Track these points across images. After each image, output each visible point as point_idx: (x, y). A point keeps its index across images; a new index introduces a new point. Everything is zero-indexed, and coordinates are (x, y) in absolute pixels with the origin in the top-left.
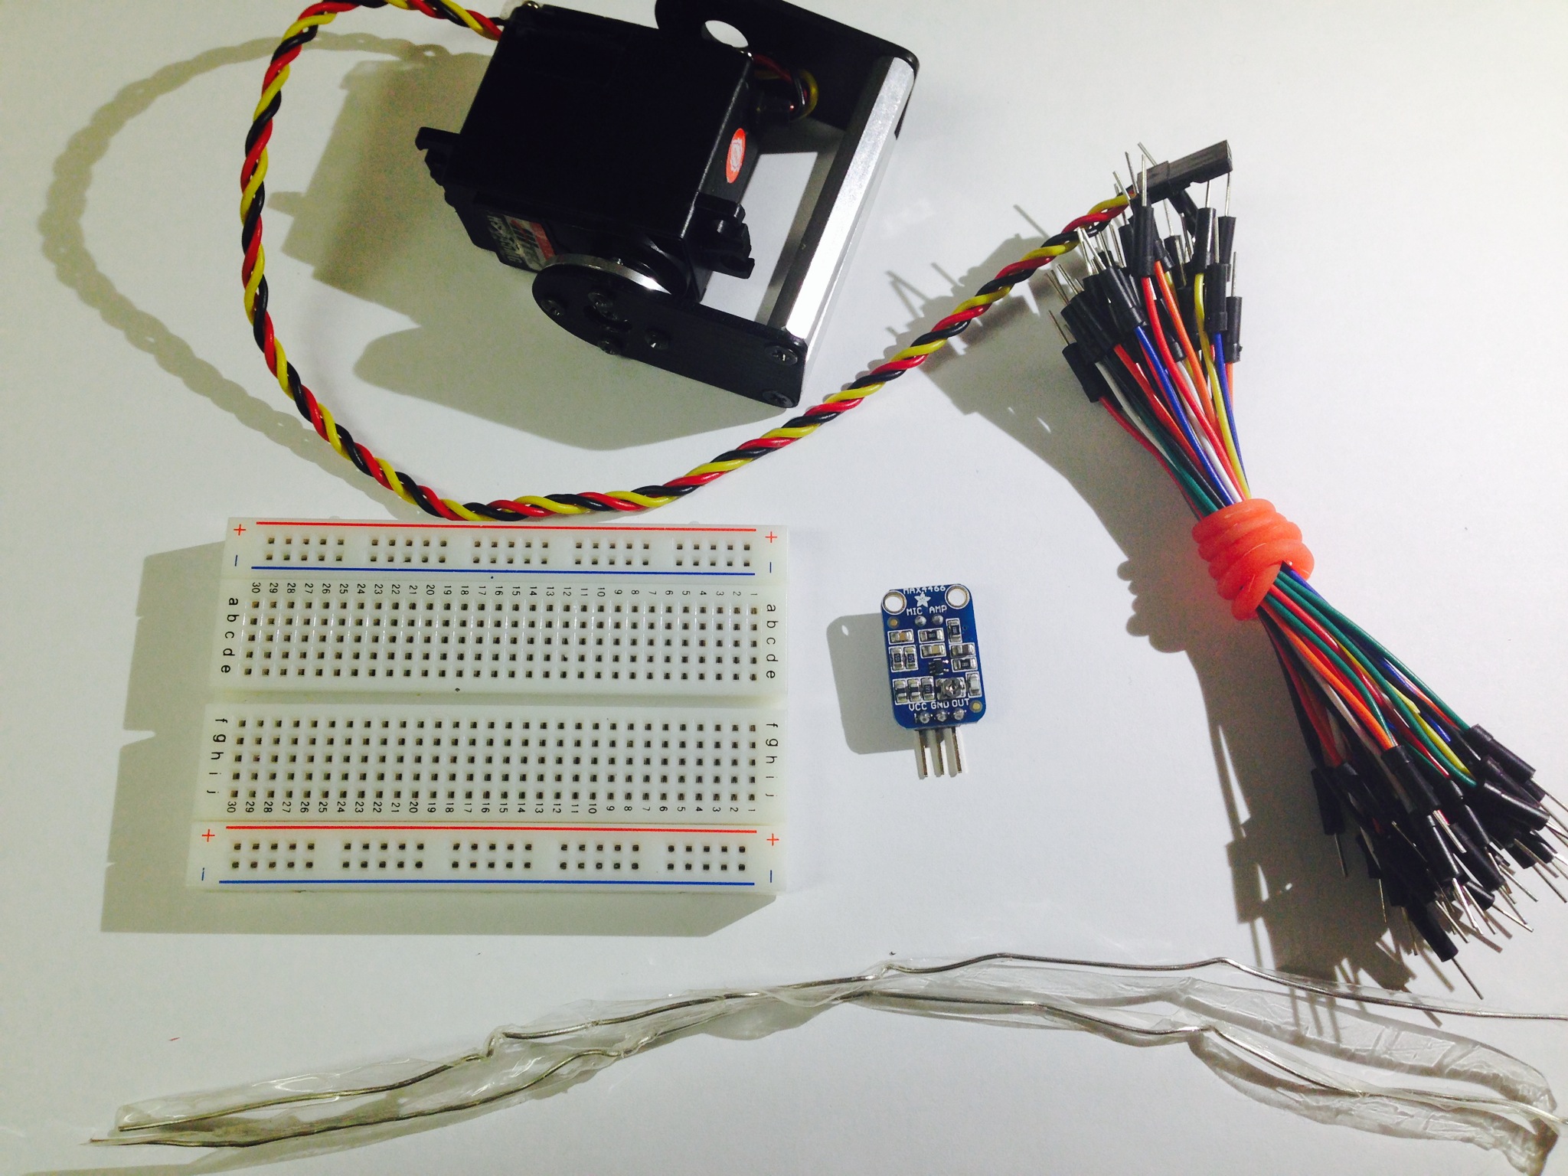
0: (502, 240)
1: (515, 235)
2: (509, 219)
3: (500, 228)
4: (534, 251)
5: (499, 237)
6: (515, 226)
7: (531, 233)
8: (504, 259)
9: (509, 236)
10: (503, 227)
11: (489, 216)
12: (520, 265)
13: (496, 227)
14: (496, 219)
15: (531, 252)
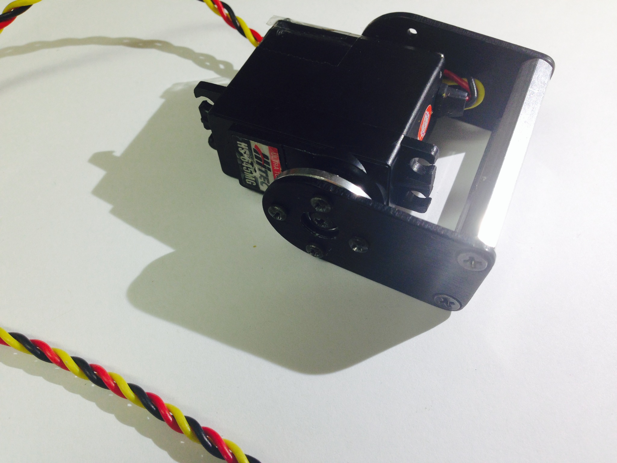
0: (244, 164)
1: (255, 160)
2: (253, 144)
3: (245, 153)
4: (267, 175)
5: (243, 162)
6: (257, 150)
7: (267, 158)
8: (243, 183)
9: (250, 161)
10: (248, 152)
11: (238, 142)
12: (255, 188)
13: (242, 152)
14: (243, 145)
15: (264, 175)
